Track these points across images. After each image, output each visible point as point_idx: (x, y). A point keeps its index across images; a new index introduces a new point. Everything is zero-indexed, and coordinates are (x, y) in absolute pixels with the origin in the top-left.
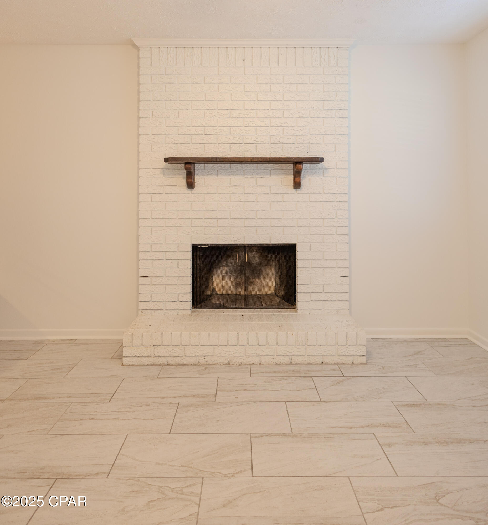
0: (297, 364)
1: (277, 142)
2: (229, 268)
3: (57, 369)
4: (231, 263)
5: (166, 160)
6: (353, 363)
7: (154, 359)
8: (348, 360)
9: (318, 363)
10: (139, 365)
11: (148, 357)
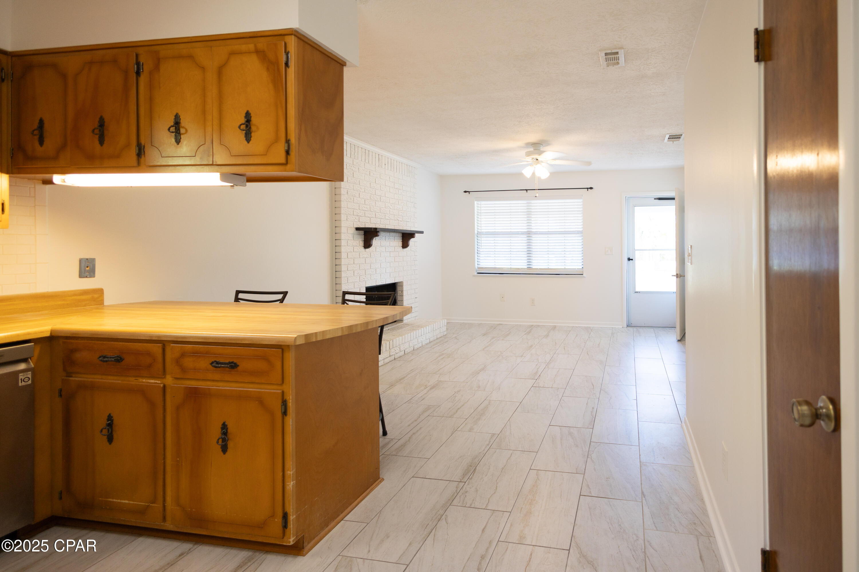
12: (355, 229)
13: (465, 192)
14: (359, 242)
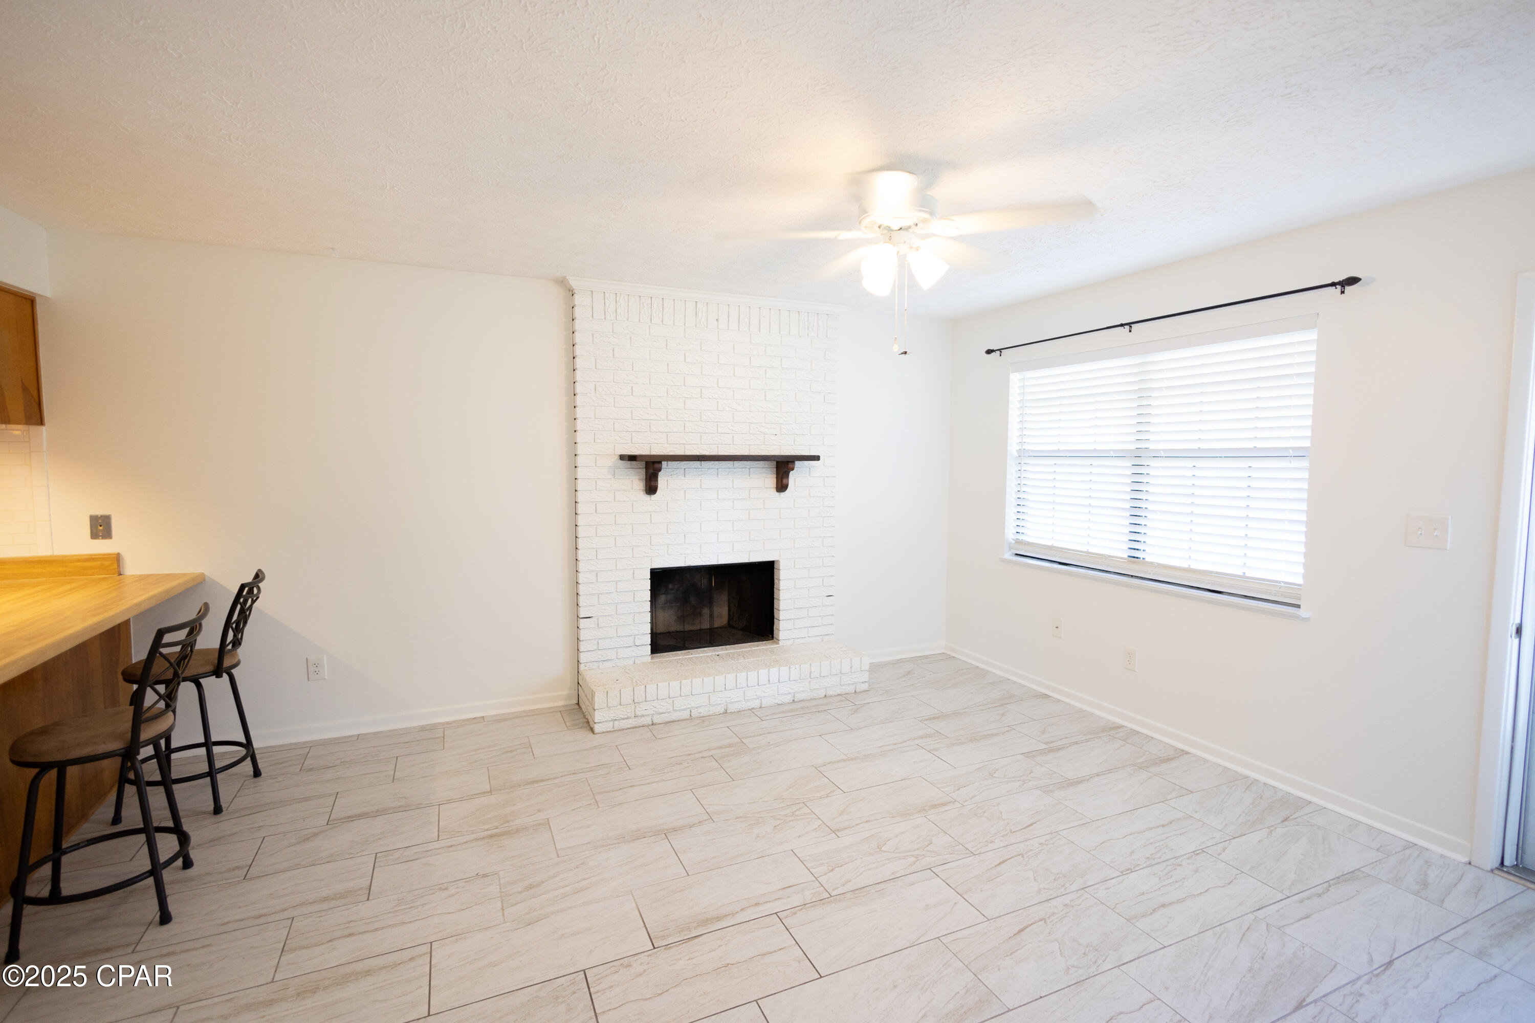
0: (799, 701)
1: (758, 433)
2: (670, 597)
3: (511, 751)
4: (672, 590)
5: (622, 457)
6: (855, 691)
7: (636, 719)
8: (851, 689)
9: (821, 697)
10: (616, 730)
11: (627, 718)
12: (617, 457)
13: (989, 352)
14: (635, 481)
